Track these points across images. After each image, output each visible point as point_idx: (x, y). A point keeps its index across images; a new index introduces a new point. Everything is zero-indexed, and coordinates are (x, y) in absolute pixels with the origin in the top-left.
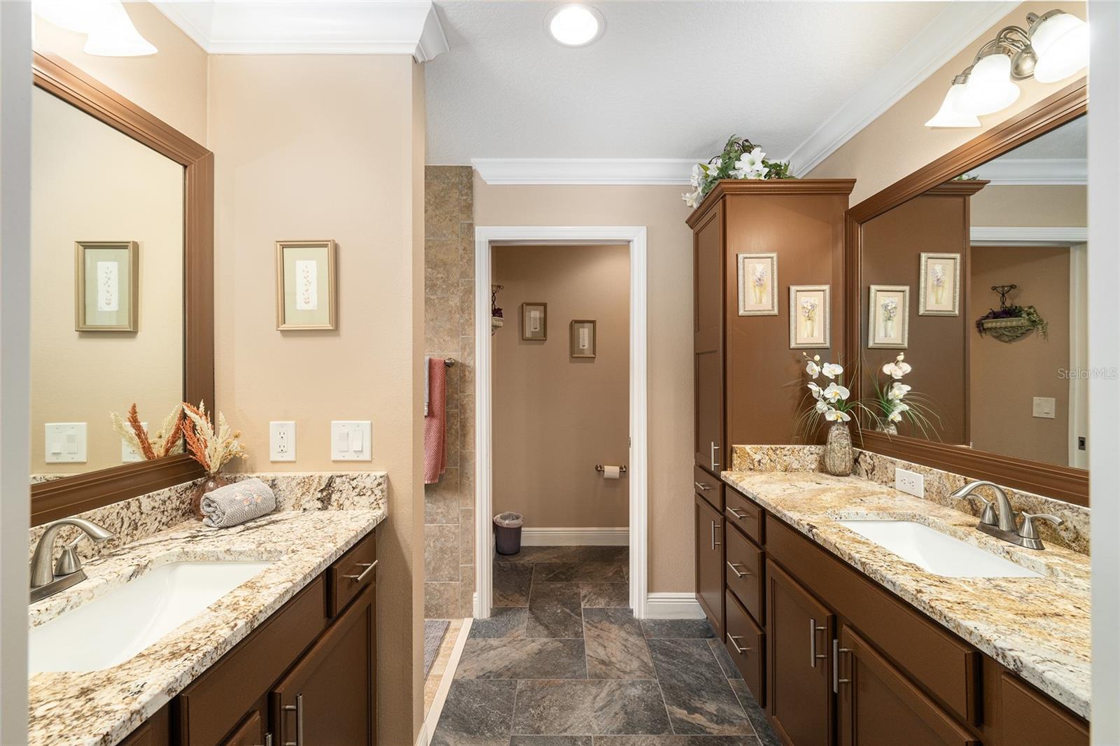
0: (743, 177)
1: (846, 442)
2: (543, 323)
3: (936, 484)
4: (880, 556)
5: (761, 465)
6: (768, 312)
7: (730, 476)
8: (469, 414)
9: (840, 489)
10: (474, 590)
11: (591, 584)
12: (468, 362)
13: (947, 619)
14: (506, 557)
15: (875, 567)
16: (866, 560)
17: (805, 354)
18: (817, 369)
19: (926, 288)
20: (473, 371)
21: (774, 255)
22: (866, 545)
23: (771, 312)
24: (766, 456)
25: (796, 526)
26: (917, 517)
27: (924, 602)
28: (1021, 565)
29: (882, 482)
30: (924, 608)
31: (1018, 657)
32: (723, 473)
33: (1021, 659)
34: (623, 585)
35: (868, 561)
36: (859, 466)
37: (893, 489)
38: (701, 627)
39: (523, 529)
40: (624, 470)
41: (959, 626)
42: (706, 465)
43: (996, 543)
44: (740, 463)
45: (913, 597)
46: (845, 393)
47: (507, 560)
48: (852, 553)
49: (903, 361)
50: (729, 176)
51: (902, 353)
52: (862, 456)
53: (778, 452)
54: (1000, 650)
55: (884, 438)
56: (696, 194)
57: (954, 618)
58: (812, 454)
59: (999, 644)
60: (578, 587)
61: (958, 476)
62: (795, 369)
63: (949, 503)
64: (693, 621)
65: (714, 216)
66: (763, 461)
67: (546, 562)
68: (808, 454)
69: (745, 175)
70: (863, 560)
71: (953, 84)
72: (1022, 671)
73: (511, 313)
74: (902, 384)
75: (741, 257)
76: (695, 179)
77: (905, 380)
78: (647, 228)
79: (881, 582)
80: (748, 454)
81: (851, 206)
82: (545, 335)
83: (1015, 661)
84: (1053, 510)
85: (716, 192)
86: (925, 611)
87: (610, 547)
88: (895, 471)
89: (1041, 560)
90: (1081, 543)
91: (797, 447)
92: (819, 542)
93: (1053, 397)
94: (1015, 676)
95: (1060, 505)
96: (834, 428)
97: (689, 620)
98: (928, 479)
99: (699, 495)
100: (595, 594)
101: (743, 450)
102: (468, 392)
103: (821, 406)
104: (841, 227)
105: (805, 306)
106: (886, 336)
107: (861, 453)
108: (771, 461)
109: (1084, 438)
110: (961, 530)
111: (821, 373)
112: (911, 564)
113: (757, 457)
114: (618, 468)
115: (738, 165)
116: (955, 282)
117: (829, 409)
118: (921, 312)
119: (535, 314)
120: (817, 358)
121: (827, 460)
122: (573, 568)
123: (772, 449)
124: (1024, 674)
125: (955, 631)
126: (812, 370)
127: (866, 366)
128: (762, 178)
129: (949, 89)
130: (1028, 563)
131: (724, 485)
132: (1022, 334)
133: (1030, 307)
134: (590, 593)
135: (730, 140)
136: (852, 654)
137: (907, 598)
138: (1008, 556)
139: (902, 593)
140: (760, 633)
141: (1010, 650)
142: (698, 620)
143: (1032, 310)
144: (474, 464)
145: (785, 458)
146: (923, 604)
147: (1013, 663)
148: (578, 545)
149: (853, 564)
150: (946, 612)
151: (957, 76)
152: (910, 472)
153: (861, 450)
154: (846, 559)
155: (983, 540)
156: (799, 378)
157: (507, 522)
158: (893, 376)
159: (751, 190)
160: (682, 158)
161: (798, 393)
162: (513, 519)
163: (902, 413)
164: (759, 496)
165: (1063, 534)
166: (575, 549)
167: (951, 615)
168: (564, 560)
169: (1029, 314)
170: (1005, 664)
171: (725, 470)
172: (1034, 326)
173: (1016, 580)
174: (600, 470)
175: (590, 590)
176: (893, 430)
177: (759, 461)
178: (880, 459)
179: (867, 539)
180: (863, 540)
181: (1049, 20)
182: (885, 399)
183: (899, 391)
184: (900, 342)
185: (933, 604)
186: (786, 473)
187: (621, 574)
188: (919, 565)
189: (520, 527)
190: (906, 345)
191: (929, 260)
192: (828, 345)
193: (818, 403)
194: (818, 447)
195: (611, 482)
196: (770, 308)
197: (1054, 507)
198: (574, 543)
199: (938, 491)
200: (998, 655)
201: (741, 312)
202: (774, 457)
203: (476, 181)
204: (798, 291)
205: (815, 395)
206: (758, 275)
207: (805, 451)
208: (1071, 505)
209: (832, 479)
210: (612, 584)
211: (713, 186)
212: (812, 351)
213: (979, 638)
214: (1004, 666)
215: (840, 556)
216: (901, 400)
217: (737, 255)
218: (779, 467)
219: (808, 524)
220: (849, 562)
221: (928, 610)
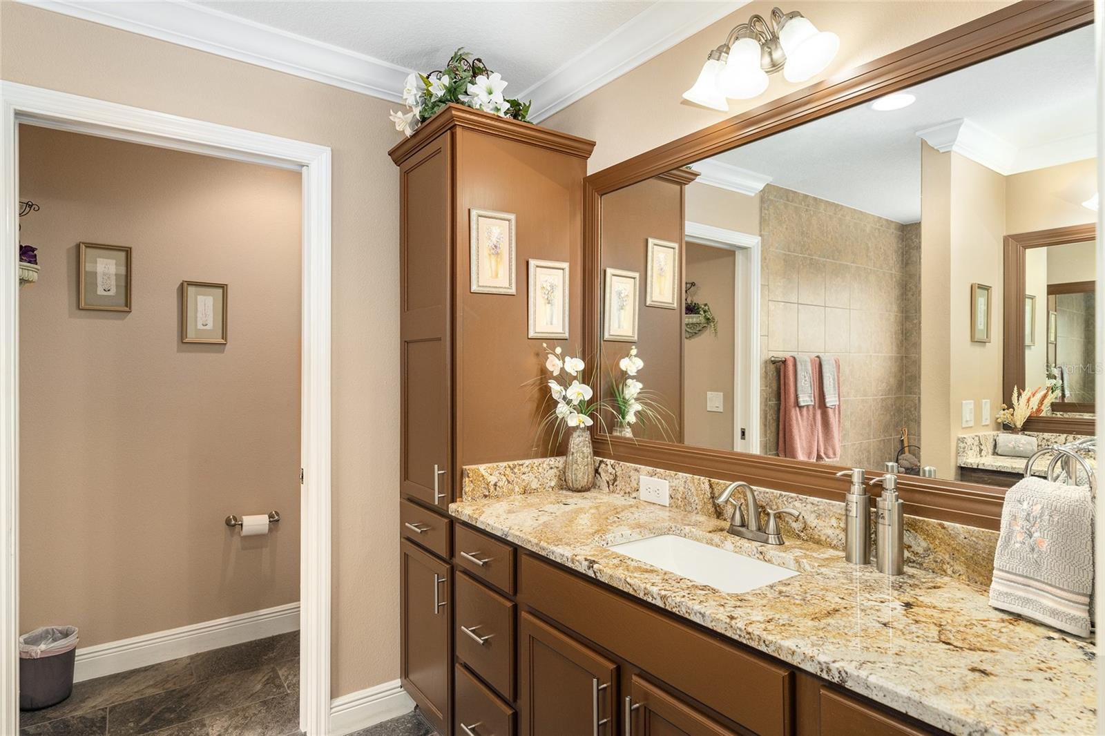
0: (478, 107)
1: (588, 450)
2: (123, 284)
3: (681, 489)
4: (674, 583)
5: (498, 489)
6: (505, 290)
7: (462, 509)
9: (591, 508)
11: (226, 713)
13: (767, 643)
14: (41, 713)
15: (678, 599)
16: (666, 592)
17: (545, 345)
18: (560, 364)
19: (652, 276)
21: (512, 217)
22: (655, 574)
23: (509, 290)
24: (503, 477)
25: (570, 565)
26: (674, 529)
27: (740, 630)
28: (773, 563)
29: (625, 493)
30: (740, 636)
31: (843, 667)
32: (452, 506)
33: (845, 669)
34: (283, 698)
35: (668, 593)
36: (599, 478)
37: (637, 500)
38: (410, 725)
39: (78, 652)
40: (277, 518)
41: (780, 648)
42: (424, 498)
43: (750, 545)
44: (473, 490)
45: (726, 626)
46: (586, 392)
47: (44, 718)
48: (648, 586)
49: (635, 356)
50: (458, 101)
51: (634, 347)
52: (603, 465)
53: (516, 470)
54: (824, 665)
55: (622, 443)
56: (410, 116)
57: (774, 640)
58: (551, 468)
59: (822, 658)
60: (204, 725)
61: (702, 478)
62: (531, 363)
63: (694, 508)
64: (397, 720)
65: (439, 151)
66: (500, 484)
67: (132, 699)
68: (548, 467)
69: (481, 105)
70: (663, 593)
71: (710, 57)
72: (846, 682)
73: (55, 259)
74: (637, 381)
75: (474, 213)
76: (411, 93)
77: (639, 377)
78: (332, 150)
79: (687, 616)
80: (483, 476)
81: (590, 171)
82: (128, 302)
83: (840, 672)
84: (786, 503)
85: (442, 120)
86: (741, 640)
87: (251, 642)
88: (639, 479)
89: (789, 557)
90: (808, 532)
91: (537, 461)
92: (602, 580)
93: (721, 392)
94: (839, 688)
95: (792, 498)
96: (575, 435)
97: (391, 721)
98: (674, 484)
99: (407, 539)
100: (236, 728)
101: (476, 472)
103: (562, 409)
104: (579, 195)
105: (545, 286)
106: (619, 328)
107: (601, 462)
108: (509, 482)
109: (744, 429)
110: (716, 537)
111: (562, 369)
112: (705, 586)
113: (493, 479)
114: (267, 516)
115: (471, 89)
116: (674, 273)
117: (571, 413)
118: (648, 303)
119: (106, 265)
120: (558, 350)
121: (569, 474)
122: (188, 695)
123: (509, 467)
124: (849, 685)
125: (776, 655)
126: (554, 365)
127: (603, 360)
128: (501, 114)
129: (705, 62)
130: (780, 561)
131: (452, 522)
132: (699, 331)
133: (706, 305)
134: (226, 730)
135: (456, 54)
136: (645, 707)
137: (720, 629)
138: (761, 557)
139: (713, 624)
140: (510, 712)
141: (834, 662)
142: (403, 717)
143: (707, 308)
145: (523, 477)
146: (738, 632)
147: (837, 675)
148: (193, 653)
149: (650, 600)
150: (765, 635)
151: (712, 51)
152: (655, 479)
153: (601, 459)
154: (641, 596)
155: (738, 544)
156: (537, 376)
157: (43, 647)
158: (629, 372)
159: (486, 127)
160: (387, 59)
161: (535, 393)
162: (55, 640)
163: (638, 414)
164: (511, 531)
165: (794, 525)
166: (188, 661)
167: (770, 638)
168: (170, 686)
169: (705, 312)
170: (829, 678)
171: (453, 501)
172: (708, 324)
173: (788, 582)
174: (233, 525)
175: (226, 725)
176: (628, 433)
177: (495, 485)
178: (623, 467)
179: (652, 566)
180: (648, 567)
181: (794, 20)
182: (622, 397)
183: (633, 389)
184: (631, 334)
185: (750, 630)
186: (525, 495)
187: (277, 682)
188: (715, 587)
189: (74, 650)
190: (636, 338)
191: (655, 246)
192: (567, 335)
193: (559, 405)
194: (558, 458)
195: (257, 540)
196: (508, 286)
197: (787, 500)
198: (184, 653)
199: (684, 496)
200: (822, 671)
201: (474, 288)
202: (512, 477)
204: (537, 266)
205: (555, 396)
206: (494, 240)
207: (545, 466)
208: (801, 496)
209: (576, 497)
210: (264, 703)
211: (438, 110)
212: (553, 341)
213: (802, 657)
214: (828, 680)
215: (633, 593)
216: (636, 399)
217: (469, 210)
218: (517, 489)
219: (586, 560)
220: (645, 599)
221: (745, 637)
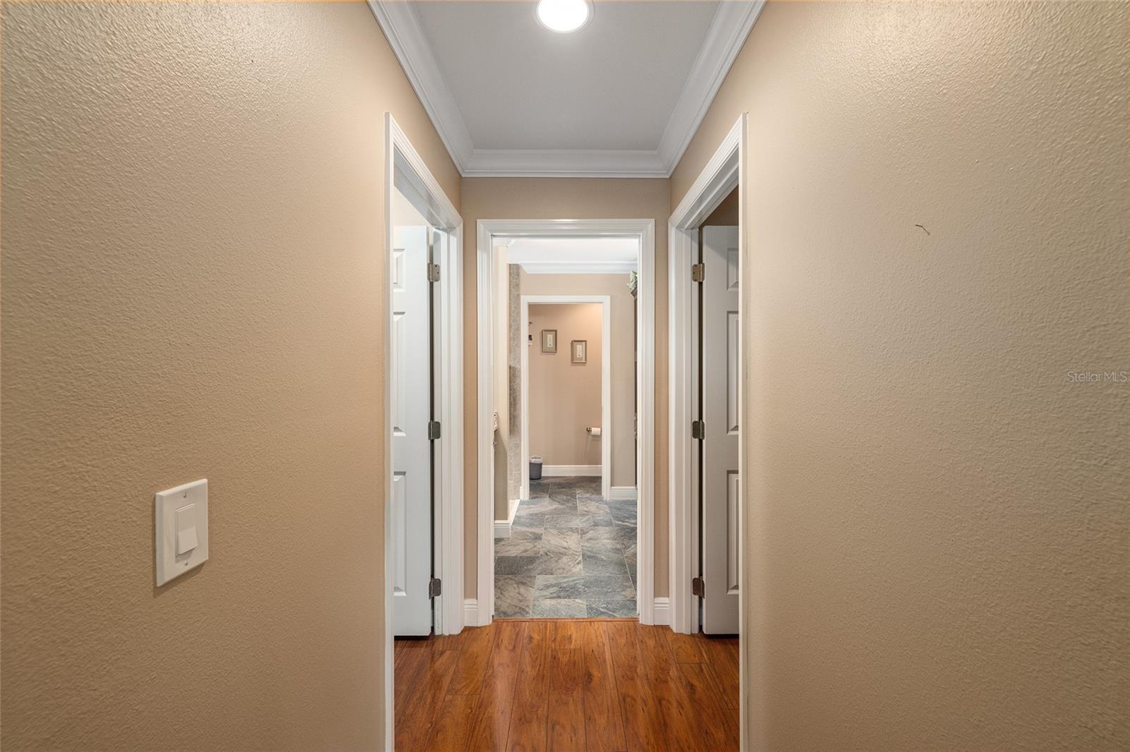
2: (555, 341)
8: (517, 393)
10: (521, 485)
12: (517, 366)
20: (520, 371)
82: (556, 349)
102: (517, 382)
119: (550, 337)
144: (520, 420)
157: (534, 460)
162: (537, 458)
174: (589, 431)
175: (581, 491)
189: (542, 465)
198: (574, 475)
203: (521, 271)
